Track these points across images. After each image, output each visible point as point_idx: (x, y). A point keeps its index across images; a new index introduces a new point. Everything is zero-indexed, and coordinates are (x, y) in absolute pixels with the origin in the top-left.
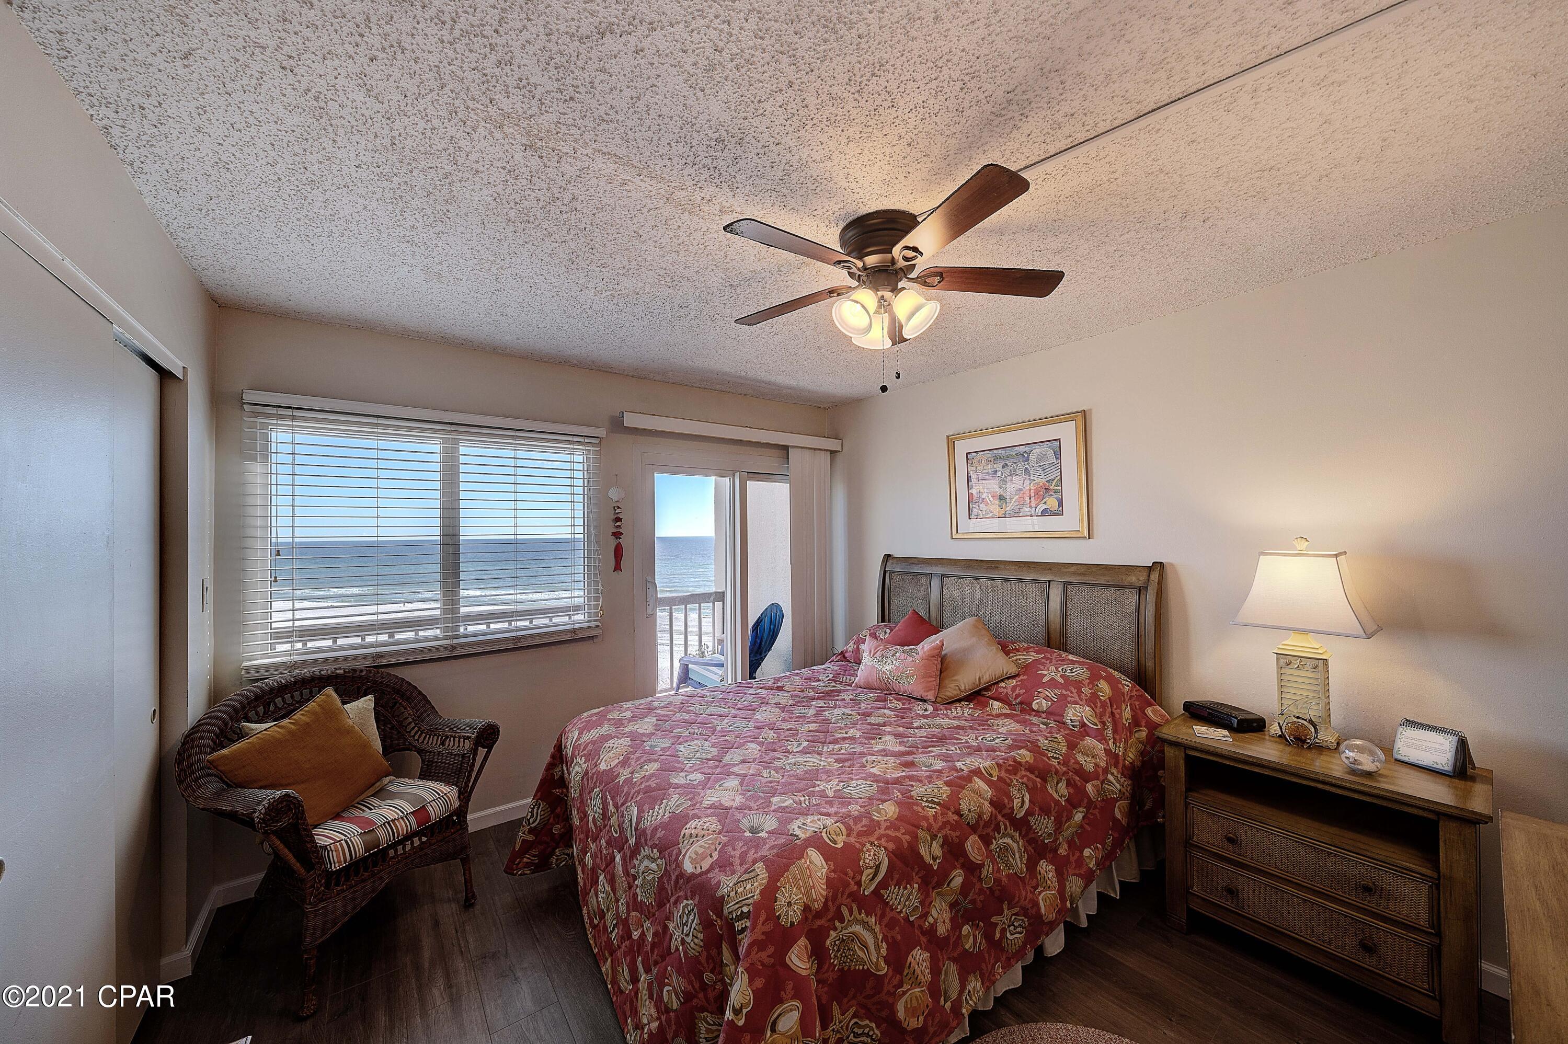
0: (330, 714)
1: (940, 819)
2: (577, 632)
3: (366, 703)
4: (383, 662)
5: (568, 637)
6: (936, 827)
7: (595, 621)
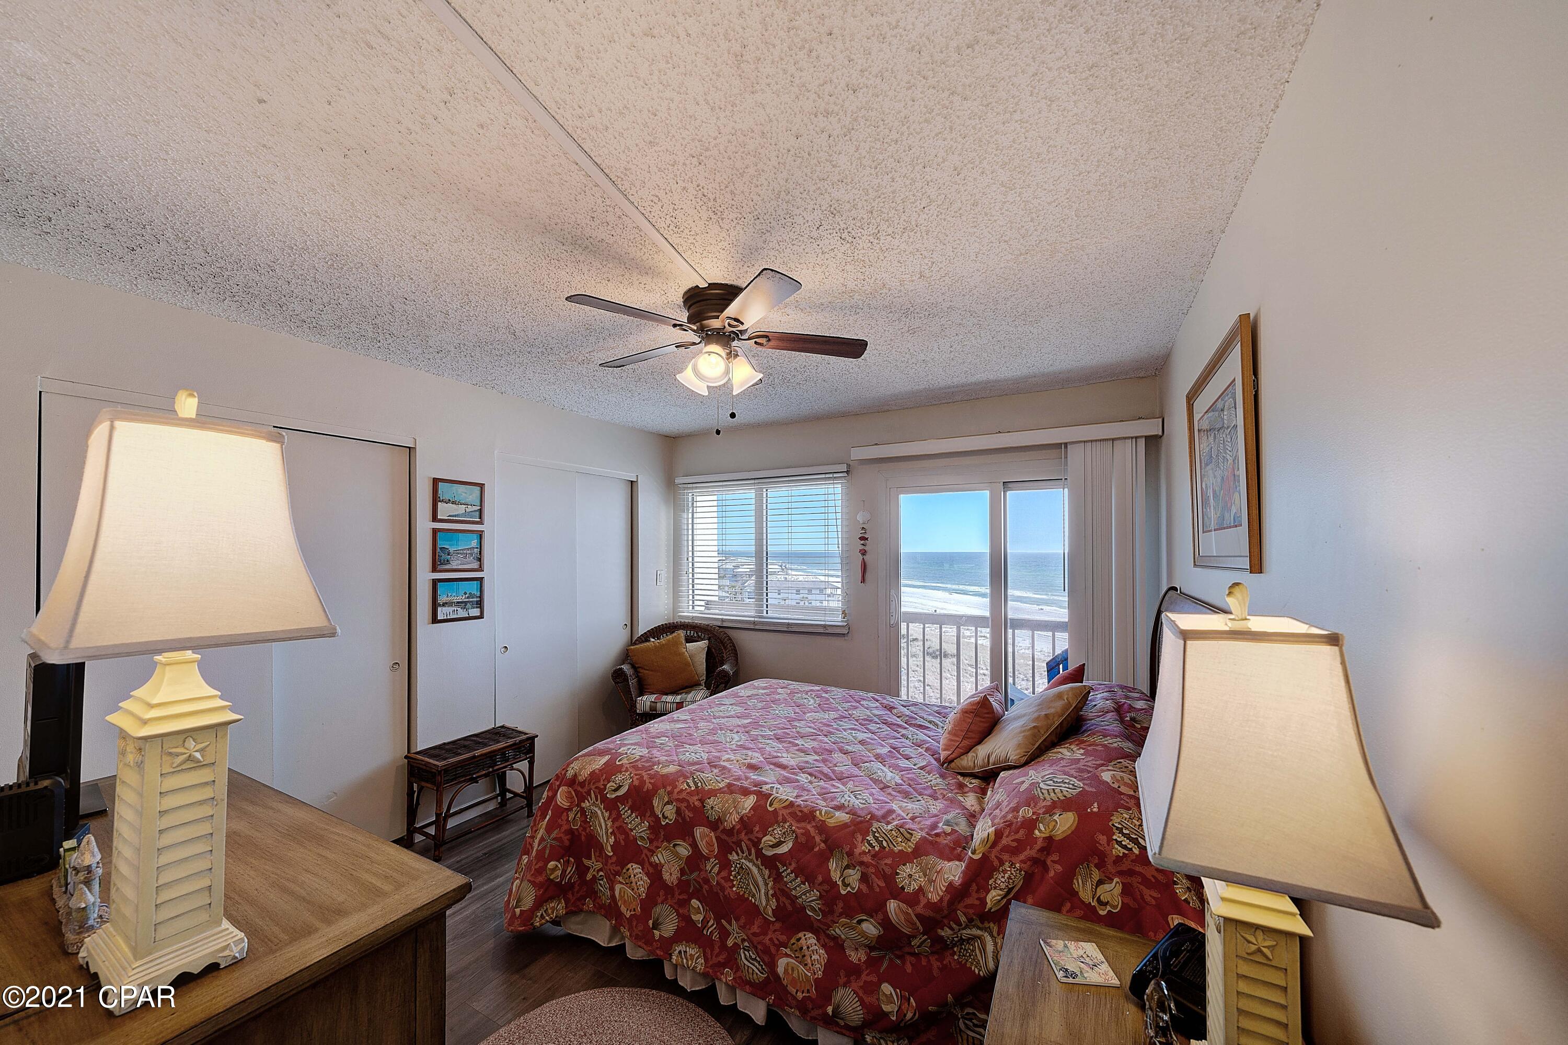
0: (676, 643)
1: (683, 795)
2: (828, 628)
3: (703, 644)
4: (725, 624)
5: (821, 630)
6: (675, 796)
7: (842, 621)
